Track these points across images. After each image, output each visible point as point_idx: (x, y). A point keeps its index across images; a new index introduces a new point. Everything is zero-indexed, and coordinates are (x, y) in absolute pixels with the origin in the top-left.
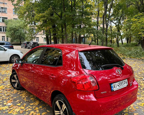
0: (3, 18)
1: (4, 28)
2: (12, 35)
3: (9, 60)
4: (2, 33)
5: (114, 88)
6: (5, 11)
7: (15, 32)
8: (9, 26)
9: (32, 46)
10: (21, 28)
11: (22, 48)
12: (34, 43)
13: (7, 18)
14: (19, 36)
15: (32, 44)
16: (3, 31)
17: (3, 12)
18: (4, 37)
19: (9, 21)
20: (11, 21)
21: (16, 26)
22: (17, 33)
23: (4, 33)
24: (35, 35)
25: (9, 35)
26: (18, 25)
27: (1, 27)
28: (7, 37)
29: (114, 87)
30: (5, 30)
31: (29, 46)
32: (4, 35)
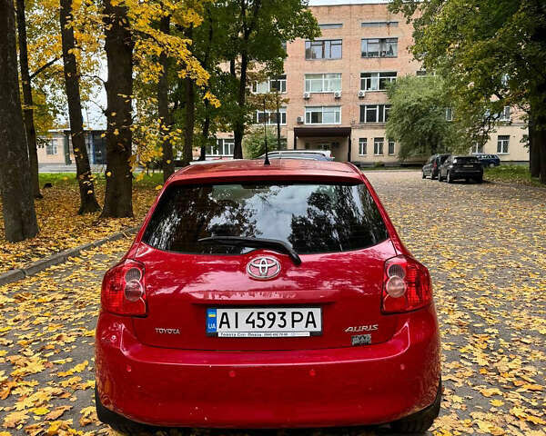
0: (382, 74)
1: (384, 108)
2: (405, 133)
4: (376, 128)
5: (224, 326)
6: (391, 51)
7: (415, 119)
8: (399, 100)
9: (453, 170)
10: (437, 103)
11: (424, 177)
12: (463, 161)
13: (394, 74)
15: (455, 161)
16: (381, 120)
17: (383, 55)
19: (402, 82)
20: (406, 82)
21: (419, 100)
22: (422, 124)
23: (382, 127)
25: (395, 133)
26: (429, 92)
27: (375, 106)
28: (391, 139)
29: (222, 323)
30: (387, 116)
31: (443, 172)
32: (381, 133)
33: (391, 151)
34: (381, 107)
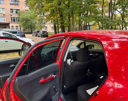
0: (16, 10)
2: (24, 25)
3: (21, 48)
4: (16, 23)
6: (18, 4)
7: (26, 22)
8: (21, 17)
9: (42, 35)
10: (31, 18)
11: (33, 36)
12: (44, 32)
13: (19, 10)
14: (31, 26)
15: (42, 32)
17: (16, 5)
18: (18, 26)
19: (21, 12)
20: (23, 12)
21: (27, 17)
22: (28, 23)
23: (18, 23)
24: (44, 25)
25: (21, 25)
26: (29, 15)
27: (15, 18)
28: (20, 26)
30: (18, 21)
31: (39, 35)
32: (18, 25)
33: (20, 29)
34: (17, 18)
